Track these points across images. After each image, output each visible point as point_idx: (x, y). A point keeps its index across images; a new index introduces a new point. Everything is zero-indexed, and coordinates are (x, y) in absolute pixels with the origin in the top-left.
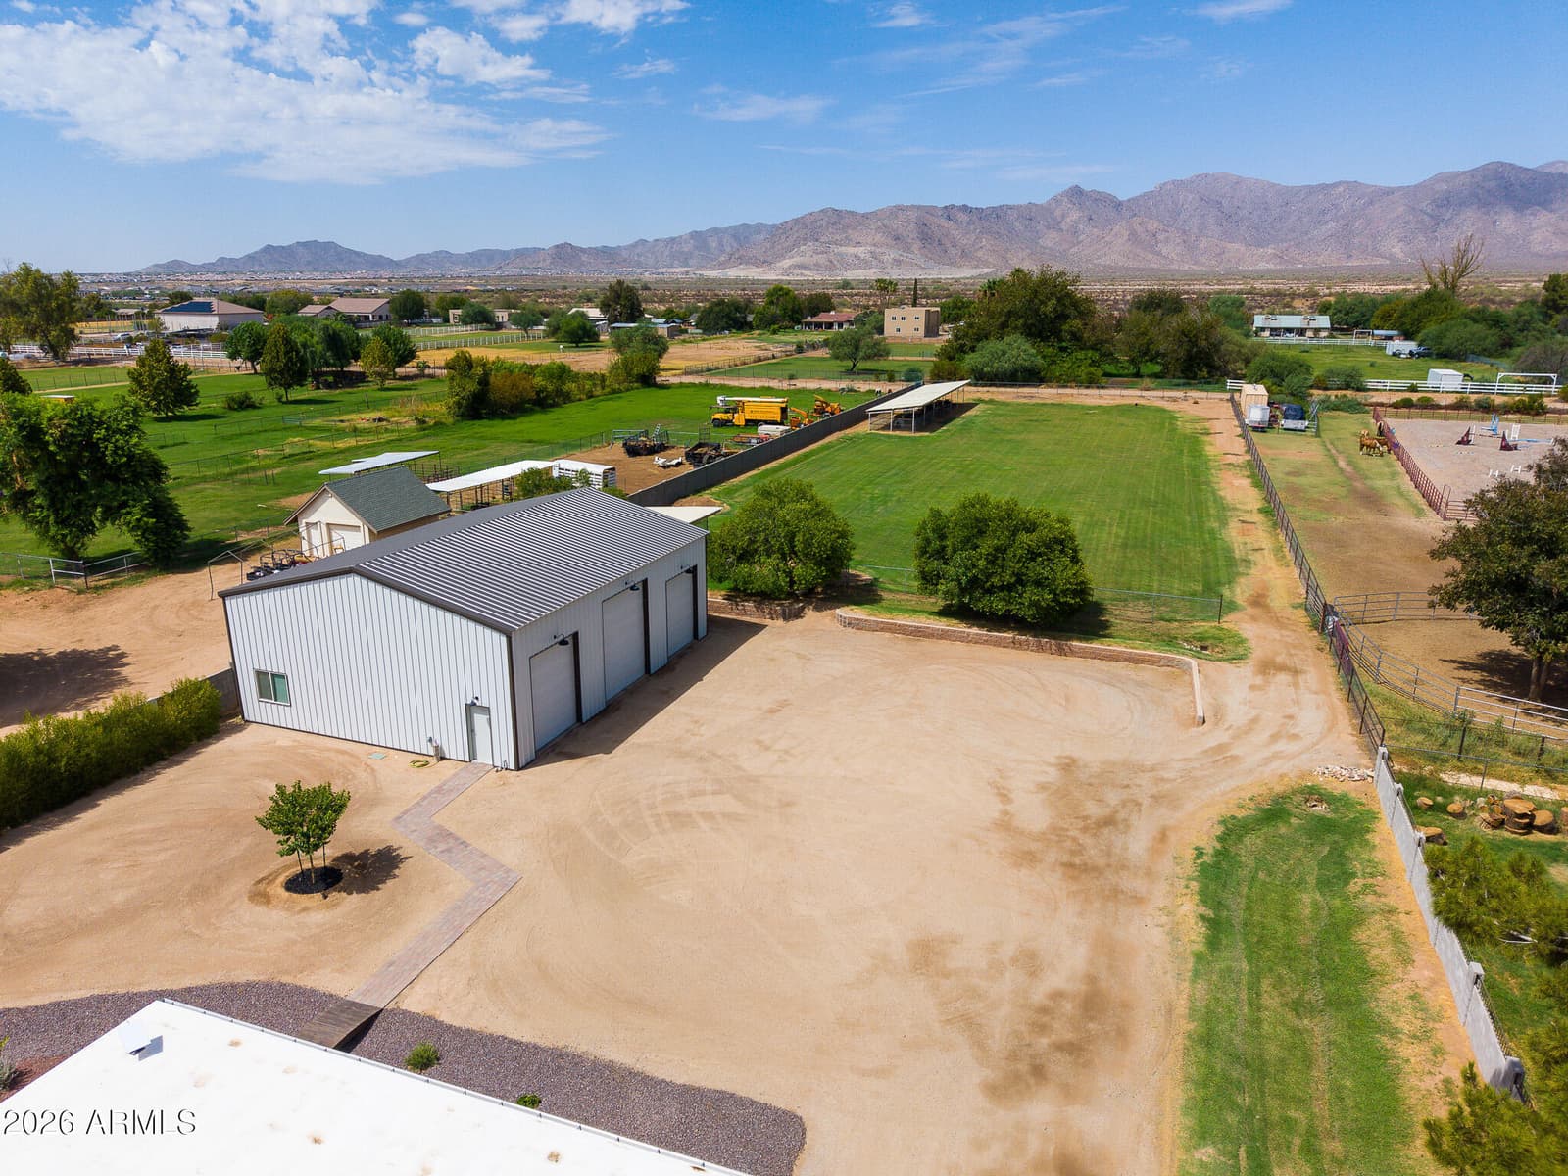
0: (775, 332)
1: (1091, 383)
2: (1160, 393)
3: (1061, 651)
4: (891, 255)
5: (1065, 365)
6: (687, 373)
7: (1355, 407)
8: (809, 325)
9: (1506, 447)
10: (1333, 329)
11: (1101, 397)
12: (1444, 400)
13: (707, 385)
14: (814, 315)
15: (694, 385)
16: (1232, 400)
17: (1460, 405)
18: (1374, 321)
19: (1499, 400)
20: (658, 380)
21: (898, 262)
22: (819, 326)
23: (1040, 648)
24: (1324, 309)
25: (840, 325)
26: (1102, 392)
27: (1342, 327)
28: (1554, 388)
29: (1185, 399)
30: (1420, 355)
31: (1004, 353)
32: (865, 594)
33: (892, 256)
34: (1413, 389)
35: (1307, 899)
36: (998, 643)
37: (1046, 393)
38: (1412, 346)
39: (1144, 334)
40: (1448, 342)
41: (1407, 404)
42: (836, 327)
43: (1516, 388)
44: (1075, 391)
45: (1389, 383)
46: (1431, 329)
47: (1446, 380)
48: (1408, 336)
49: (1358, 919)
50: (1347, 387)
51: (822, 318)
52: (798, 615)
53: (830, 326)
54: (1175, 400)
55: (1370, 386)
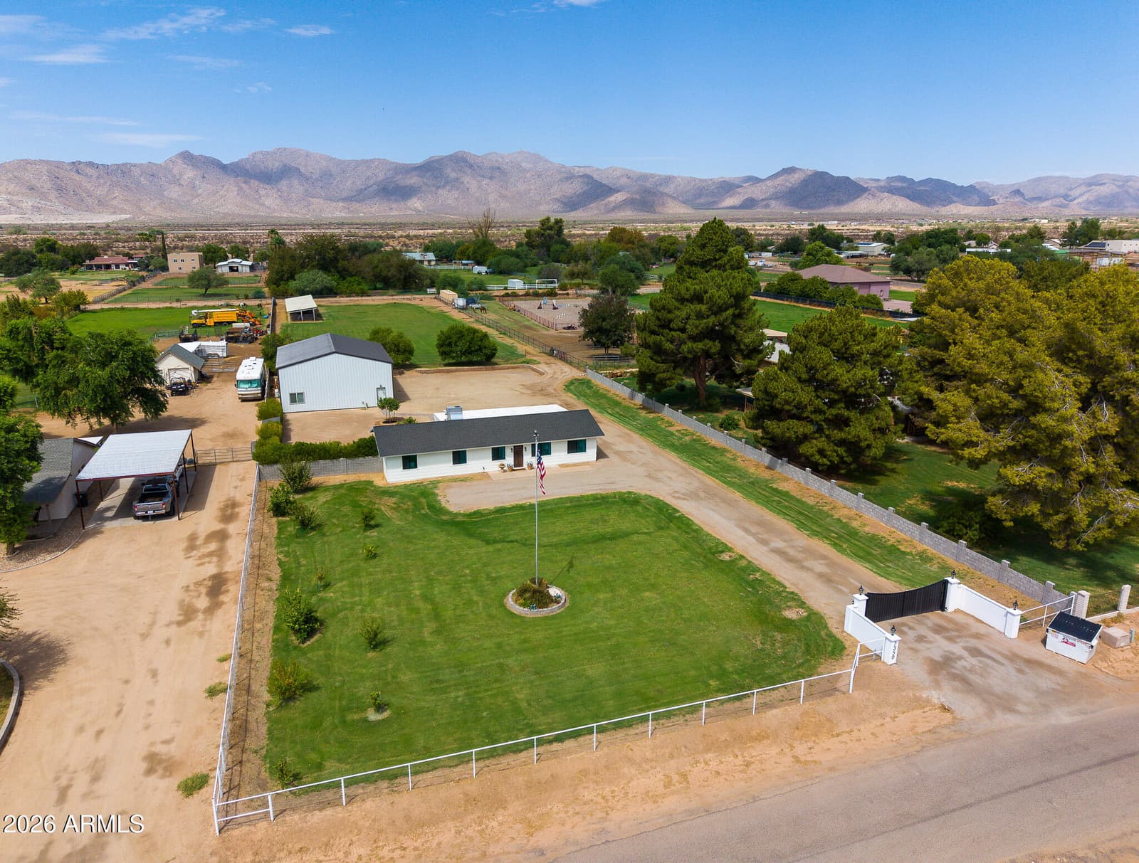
0: (73, 273)
1: (363, 294)
2: (402, 297)
3: (493, 369)
4: (28, 203)
5: (344, 285)
6: (95, 302)
7: (489, 298)
8: (90, 267)
9: (555, 308)
10: (436, 260)
11: (374, 300)
12: (521, 293)
13: (122, 309)
14: (92, 258)
15: (112, 309)
16: (435, 298)
17: (527, 295)
18: (457, 256)
19: (540, 291)
20: (82, 307)
21: (37, 209)
22: (99, 267)
23: (487, 370)
24: (427, 249)
25: (117, 266)
26: (374, 298)
27: (440, 259)
28: (556, 285)
29: (414, 299)
30: (491, 273)
31: (314, 280)
32: (412, 366)
33: (30, 203)
34: (506, 289)
35: (588, 391)
36: (474, 370)
37: (344, 301)
38: (483, 269)
39: (376, 267)
40: (503, 266)
41: (507, 295)
42: (113, 267)
43: (543, 286)
44: (359, 298)
45: (496, 287)
46: (491, 259)
47: (516, 284)
48: (479, 263)
49: (598, 390)
50: (480, 290)
51: (97, 261)
52: (402, 373)
53: (108, 267)
54: (410, 300)
55: (489, 288)
